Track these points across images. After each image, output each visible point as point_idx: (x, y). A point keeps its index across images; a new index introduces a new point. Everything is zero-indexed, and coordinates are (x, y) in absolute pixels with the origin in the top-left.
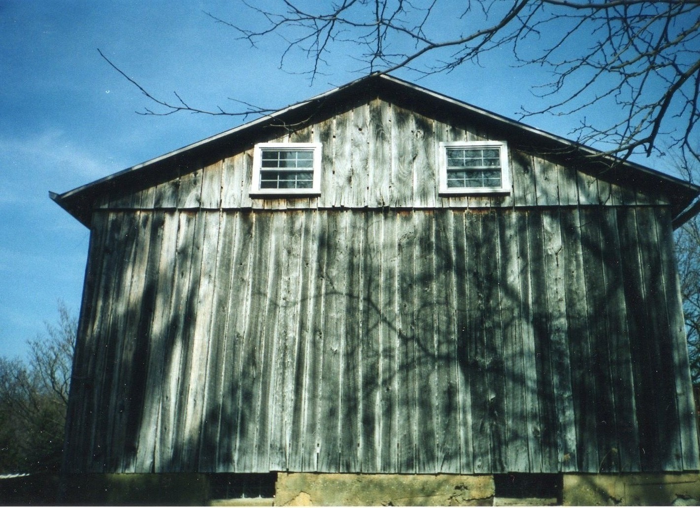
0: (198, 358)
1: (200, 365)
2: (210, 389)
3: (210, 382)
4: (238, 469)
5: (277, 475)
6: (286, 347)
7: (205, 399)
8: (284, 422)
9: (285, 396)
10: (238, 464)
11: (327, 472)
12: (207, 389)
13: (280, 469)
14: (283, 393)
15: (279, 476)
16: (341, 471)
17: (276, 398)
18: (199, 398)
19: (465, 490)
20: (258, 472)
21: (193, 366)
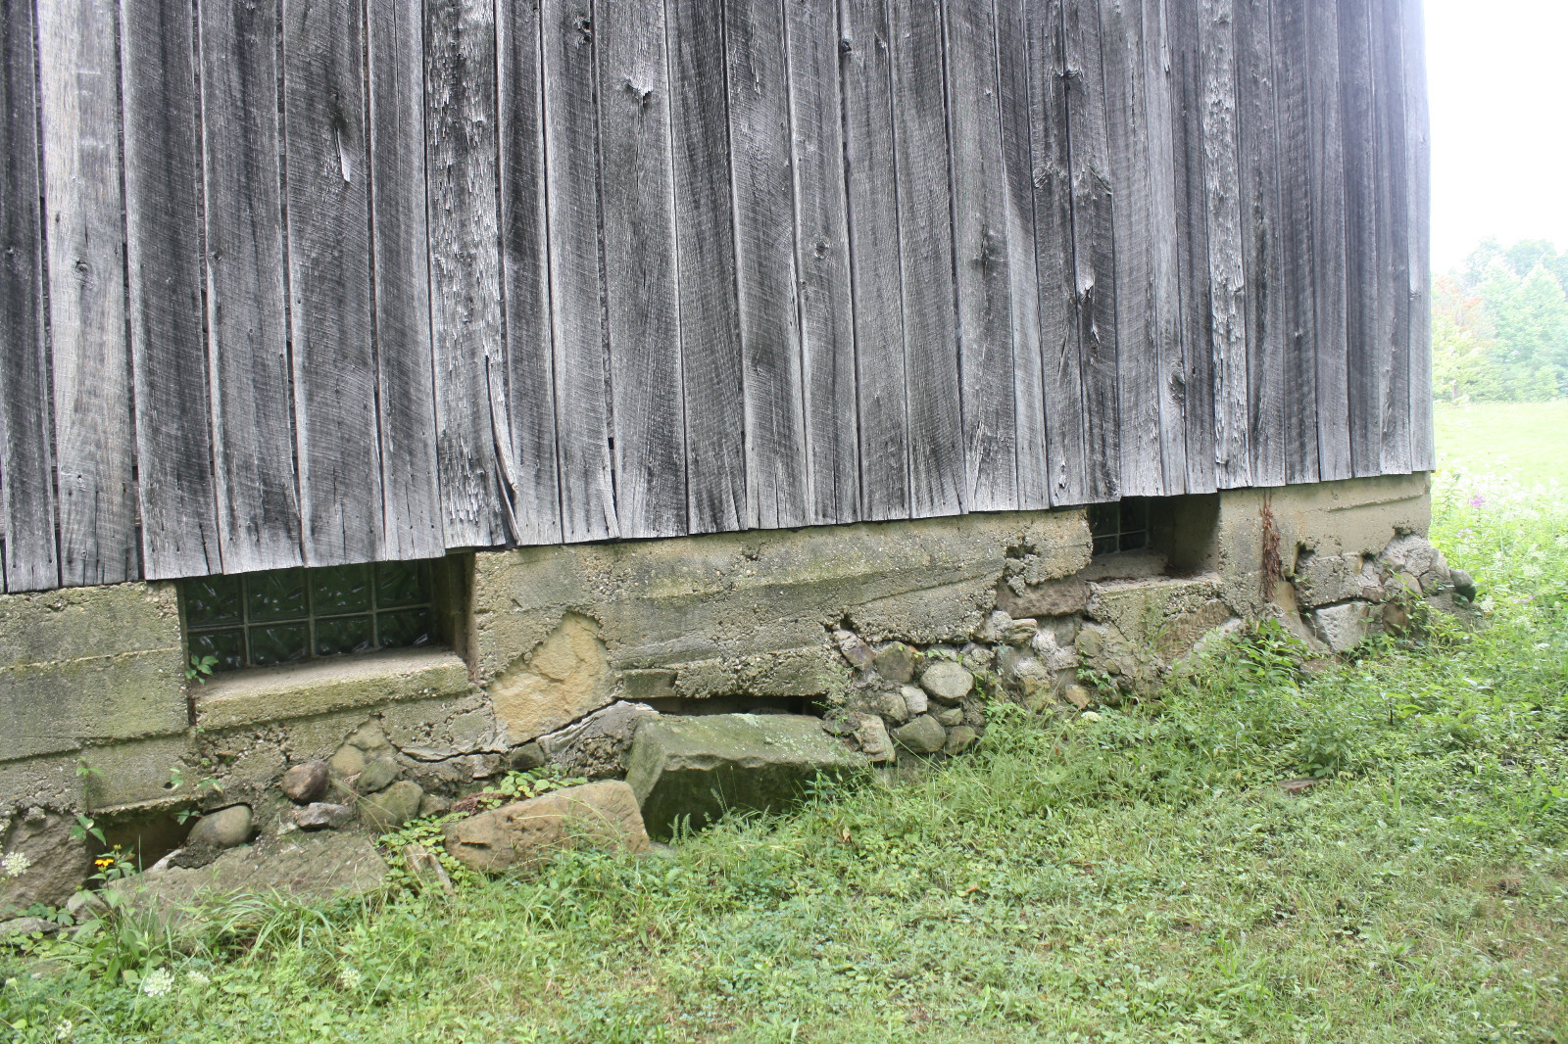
0: (69, 75)
1: (86, 107)
2: (149, 217)
3: (147, 186)
4: (318, 555)
5: (473, 562)
6: (459, 63)
7: (134, 266)
8: (480, 361)
9: (473, 257)
10: (313, 531)
11: (653, 535)
12: (133, 218)
13: (482, 541)
14: (464, 246)
15: (480, 565)
16: (693, 531)
17: (438, 264)
18: (102, 257)
19: (1031, 557)
20: (405, 558)
21: (50, 108)
